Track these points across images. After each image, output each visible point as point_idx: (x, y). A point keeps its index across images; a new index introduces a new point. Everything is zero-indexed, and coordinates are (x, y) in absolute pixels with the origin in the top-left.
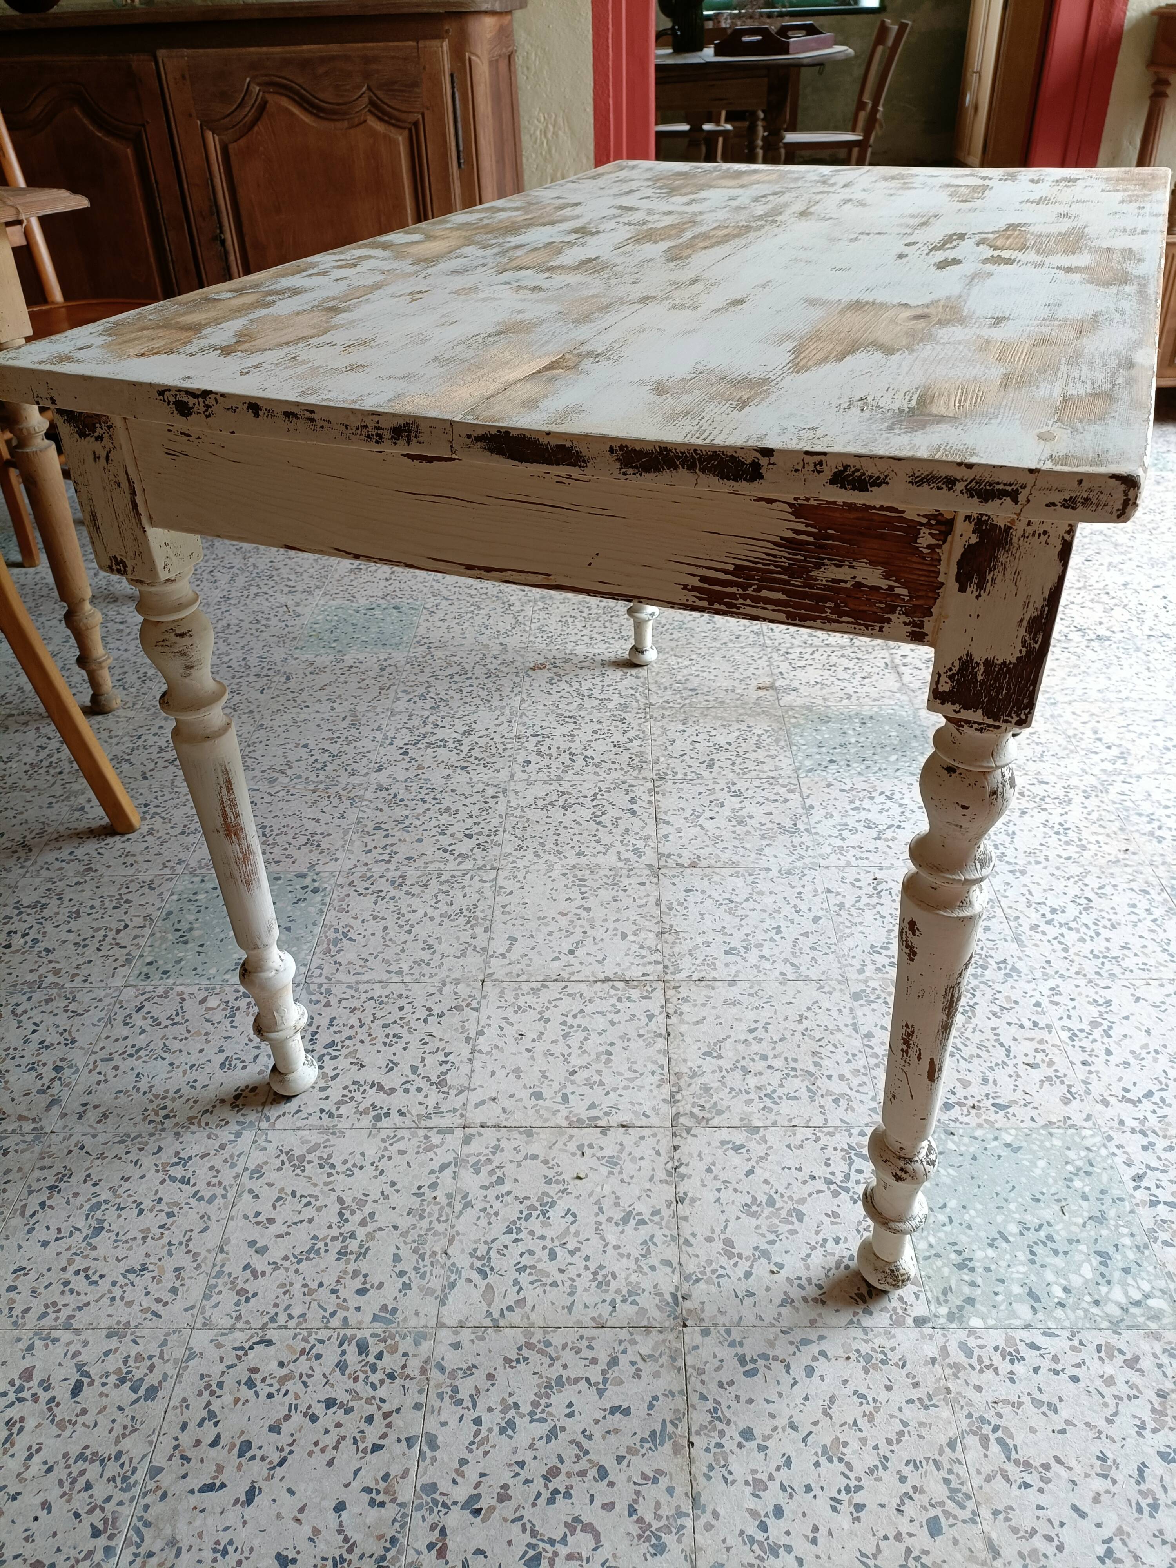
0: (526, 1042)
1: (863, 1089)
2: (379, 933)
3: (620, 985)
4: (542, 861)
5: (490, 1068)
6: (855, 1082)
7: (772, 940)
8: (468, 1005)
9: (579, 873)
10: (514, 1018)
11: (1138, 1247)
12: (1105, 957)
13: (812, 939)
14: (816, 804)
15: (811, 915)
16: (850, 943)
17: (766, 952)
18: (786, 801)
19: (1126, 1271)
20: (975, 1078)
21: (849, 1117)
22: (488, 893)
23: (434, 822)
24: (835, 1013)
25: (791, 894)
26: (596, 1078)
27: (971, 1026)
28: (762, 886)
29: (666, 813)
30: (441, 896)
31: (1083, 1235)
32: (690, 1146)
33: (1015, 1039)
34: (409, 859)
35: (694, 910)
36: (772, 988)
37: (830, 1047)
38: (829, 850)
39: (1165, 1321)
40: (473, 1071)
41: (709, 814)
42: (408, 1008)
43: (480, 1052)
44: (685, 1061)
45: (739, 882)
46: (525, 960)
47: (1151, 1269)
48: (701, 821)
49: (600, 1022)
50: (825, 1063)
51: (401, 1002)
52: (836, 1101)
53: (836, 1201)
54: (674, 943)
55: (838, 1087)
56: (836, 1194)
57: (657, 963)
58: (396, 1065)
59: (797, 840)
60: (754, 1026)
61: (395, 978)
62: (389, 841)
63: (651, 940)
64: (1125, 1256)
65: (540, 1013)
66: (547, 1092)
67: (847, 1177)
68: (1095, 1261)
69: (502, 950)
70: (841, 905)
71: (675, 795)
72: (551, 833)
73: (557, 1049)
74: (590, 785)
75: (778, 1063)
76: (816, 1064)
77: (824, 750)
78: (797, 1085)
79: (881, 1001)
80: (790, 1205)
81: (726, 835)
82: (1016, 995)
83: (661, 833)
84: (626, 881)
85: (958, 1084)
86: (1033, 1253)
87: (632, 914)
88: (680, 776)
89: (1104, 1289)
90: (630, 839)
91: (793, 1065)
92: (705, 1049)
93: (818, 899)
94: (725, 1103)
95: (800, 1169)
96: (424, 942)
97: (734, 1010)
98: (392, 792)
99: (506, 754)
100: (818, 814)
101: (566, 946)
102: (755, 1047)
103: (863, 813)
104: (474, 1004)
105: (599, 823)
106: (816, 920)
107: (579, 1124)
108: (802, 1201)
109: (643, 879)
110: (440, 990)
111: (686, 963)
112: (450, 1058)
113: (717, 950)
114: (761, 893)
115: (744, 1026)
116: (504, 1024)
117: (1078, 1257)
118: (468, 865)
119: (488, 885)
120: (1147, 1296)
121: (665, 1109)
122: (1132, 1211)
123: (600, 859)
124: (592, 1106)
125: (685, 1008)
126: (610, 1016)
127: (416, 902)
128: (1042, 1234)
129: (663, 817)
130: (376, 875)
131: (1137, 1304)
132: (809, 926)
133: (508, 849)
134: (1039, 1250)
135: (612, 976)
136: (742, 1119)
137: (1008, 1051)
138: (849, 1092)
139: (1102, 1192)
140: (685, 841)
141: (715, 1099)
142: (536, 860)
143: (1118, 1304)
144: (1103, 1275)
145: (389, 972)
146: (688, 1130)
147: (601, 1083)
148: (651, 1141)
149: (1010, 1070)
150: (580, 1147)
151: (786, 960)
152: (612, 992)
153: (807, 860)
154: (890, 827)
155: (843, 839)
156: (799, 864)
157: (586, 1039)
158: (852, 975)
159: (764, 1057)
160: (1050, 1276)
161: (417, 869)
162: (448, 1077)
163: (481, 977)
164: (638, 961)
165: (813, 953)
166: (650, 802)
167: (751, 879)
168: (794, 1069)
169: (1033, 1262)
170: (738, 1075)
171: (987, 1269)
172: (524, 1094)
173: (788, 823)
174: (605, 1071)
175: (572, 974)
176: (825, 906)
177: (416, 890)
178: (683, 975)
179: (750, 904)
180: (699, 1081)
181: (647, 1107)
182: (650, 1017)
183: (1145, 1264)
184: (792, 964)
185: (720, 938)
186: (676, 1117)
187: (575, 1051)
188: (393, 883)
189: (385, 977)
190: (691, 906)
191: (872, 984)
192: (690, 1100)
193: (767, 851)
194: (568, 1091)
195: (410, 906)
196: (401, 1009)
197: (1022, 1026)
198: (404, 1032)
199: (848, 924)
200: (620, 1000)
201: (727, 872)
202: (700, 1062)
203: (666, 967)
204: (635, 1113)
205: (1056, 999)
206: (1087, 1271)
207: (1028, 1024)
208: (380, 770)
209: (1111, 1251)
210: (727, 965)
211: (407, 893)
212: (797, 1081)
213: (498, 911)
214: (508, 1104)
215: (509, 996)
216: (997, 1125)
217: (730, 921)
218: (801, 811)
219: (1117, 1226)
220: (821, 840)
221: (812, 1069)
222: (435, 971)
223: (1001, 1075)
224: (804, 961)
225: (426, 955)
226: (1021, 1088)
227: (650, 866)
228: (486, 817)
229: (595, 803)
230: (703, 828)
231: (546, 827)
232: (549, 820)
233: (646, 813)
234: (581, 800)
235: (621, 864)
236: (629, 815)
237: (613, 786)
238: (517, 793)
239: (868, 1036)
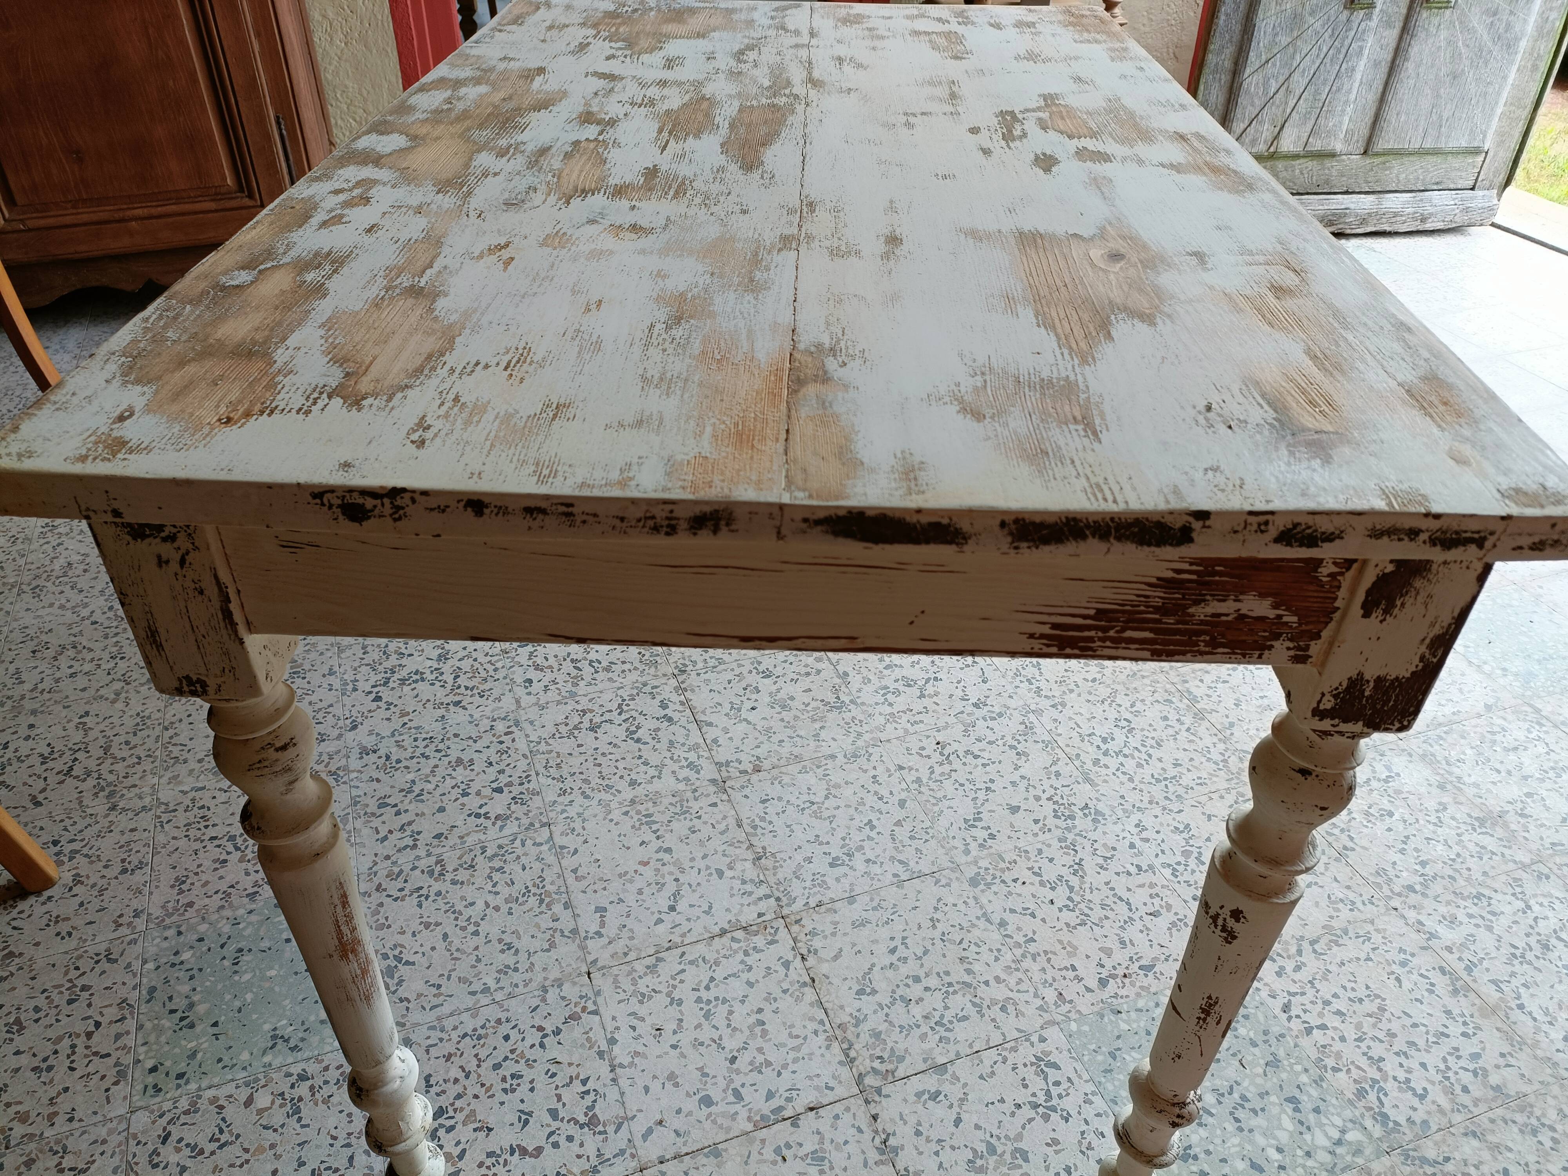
0: (668, 1038)
1: (1023, 987)
2: (441, 945)
3: (739, 934)
4: (595, 802)
5: (640, 1084)
6: (1012, 982)
7: (870, 838)
8: (584, 1009)
9: (640, 807)
10: (642, 1011)
11: (1315, 1082)
12: (1166, 779)
13: (907, 826)
14: (849, 670)
15: (895, 799)
16: (943, 822)
17: (870, 855)
18: (819, 672)
19: (1317, 1110)
20: (1112, 943)
21: (1023, 1024)
22: (551, 859)
23: (449, 782)
24: (961, 906)
25: (866, 779)
26: (760, 1059)
27: (1087, 886)
28: (836, 777)
29: (703, 712)
30: (496, 876)
31: (1268, 1086)
32: (888, 1109)
33: (1129, 890)
34: (438, 836)
35: (779, 823)
36: (892, 895)
37: (973, 948)
38: (882, 720)
39: (1367, 1152)
40: (622, 1094)
41: (748, 705)
42: (514, 1035)
43: (621, 1066)
44: (842, 1007)
45: (810, 779)
46: (625, 934)
47: (1334, 1101)
48: (744, 714)
49: (737, 987)
50: (976, 967)
51: (504, 1029)
52: (1003, 1009)
53: (1049, 1126)
54: (775, 868)
55: (999, 993)
56: (1046, 1118)
57: (767, 897)
58: (530, 1114)
59: (848, 716)
60: (892, 944)
61: (485, 1000)
62: (404, 818)
63: (751, 872)
64: (1310, 1096)
65: (669, 995)
66: (715, 1094)
67: (1048, 1093)
68: (1289, 1108)
69: (594, 928)
70: (918, 780)
71: (705, 689)
72: (590, 764)
73: (706, 1034)
74: (609, 695)
75: (933, 982)
76: (969, 972)
78: (960, 1002)
79: (998, 881)
80: (1009, 1148)
81: (777, 726)
82: (1111, 841)
83: (709, 738)
84: (695, 806)
85: (1102, 955)
86: (1237, 1120)
87: (717, 843)
88: (700, 665)
89: (1308, 1137)
90: (679, 752)
91: (947, 979)
92: (856, 987)
93: (895, 779)
94: (901, 1046)
95: (1002, 1101)
96: (500, 941)
97: (866, 931)
98: (382, 752)
99: (500, 675)
101: (664, 904)
102: (904, 970)
103: (897, 670)
104: (591, 1007)
105: (638, 741)
106: (902, 804)
107: (764, 1123)
108: (1019, 1137)
109: (713, 799)
110: (544, 1000)
111: (796, 889)
112: (590, 1085)
113: (820, 865)
114: (837, 786)
115: (882, 949)
116: (635, 1022)
117: (1275, 1110)
118: (512, 828)
119: (545, 848)
120: (1343, 1132)
121: (845, 1073)
122: (1296, 1046)
123: (657, 785)
124: (770, 1095)
125: (817, 943)
126: (745, 976)
127: (469, 892)
128: (1236, 1095)
129: (703, 718)
130: (407, 868)
131: (1339, 1143)
132: (899, 814)
133: (550, 796)
134: (1240, 1114)
135: (727, 927)
136: (925, 1060)
137: (1128, 904)
138: (1011, 995)
139: (1266, 1033)
140: (737, 742)
141: (890, 1044)
142: (587, 802)
143: (1324, 1148)
144: (1301, 1123)
145: (473, 993)
146: (879, 1091)
147: (768, 1064)
148: (847, 1118)
149: (1139, 925)
150: (777, 1151)
151: (892, 858)
152: (735, 946)
153: (867, 737)
154: (928, 681)
155: (890, 705)
156: (860, 743)
157: (731, 1013)
158: (962, 859)
159: (917, 979)
160: (1261, 1141)
161: (453, 848)
162: (597, 1110)
163: (584, 969)
164: (746, 900)
165: (915, 843)
166: (682, 703)
167: (820, 771)
168: (950, 984)
169: (1241, 1129)
170: (899, 1006)
171: (1208, 1152)
172: (691, 1104)
173: (831, 698)
174: (766, 1046)
175: (683, 935)
176: (904, 785)
177: (462, 875)
178: (799, 905)
179: (831, 803)
180: (865, 1027)
181: (826, 1078)
182: (787, 965)
183: (1328, 1098)
184: (901, 862)
185: (819, 850)
186: (859, 1080)
187: (726, 1032)
188: (431, 873)
189: (470, 1001)
190: (774, 818)
191: (983, 864)
192: (866, 1053)
193: (823, 734)
194: (737, 1084)
195: (463, 898)
196: (507, 1038)
197: (1129, 874)
198: (521, 1067)
199: (934, 801)
200: (746, 953)
201: (794, 769)
202: (857, 1004)
203: (778, 899)
204: (817, 1088)
205: (1144, 835)
206: (1288, 1123)
207: (1133, 870)
208: (354, 727)
209: (1296, 1093)
210: (838, 880)
211: (454, 882)
212: (958, 997)
213: (570, 879)
214: (677, 1123)
215: (626, 984)
216: (1153, 990)
217: (821, 827)
218: (838, 681)
219: (1291, 1065)
220: (870, 710)
221: (967, 978)
222: (527, 976)
223: (1132, 932)
224: (909, 854)
225: (509, 959)
226: (1155, 942)
227: (713, 781)
228: (508, 761)
229: (624, 717)
230: (749, 723)
231: (582, 759)
232: (582, 750)
233: (683, 717)
234: (607, 716)
235: (681, 786)
236: (666, 724)
237: (635, 692)
238: (532, 723)
239: (1003, 924)
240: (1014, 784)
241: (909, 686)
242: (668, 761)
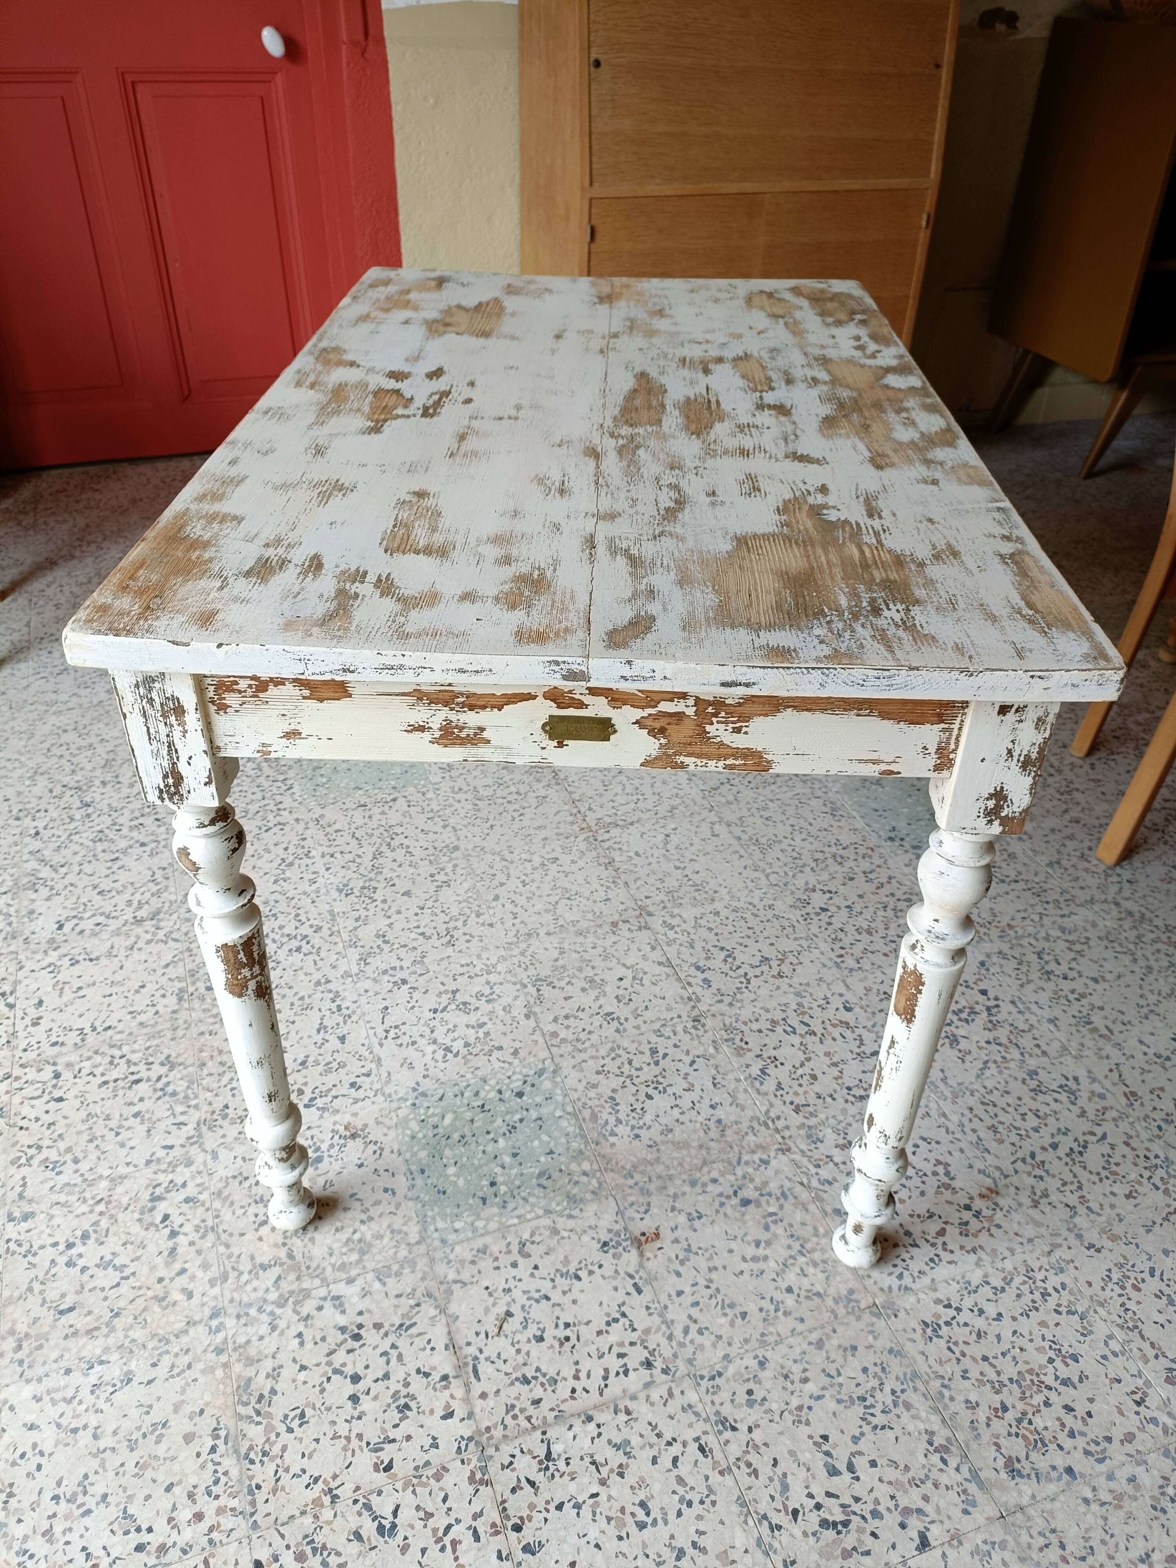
4: (743, 900)
6: (451, 801)
13: (496, 882)
14: (524, 1022)
15: (501, 901)
16: (466, 885)
17: (528, 865)
18: (555, 1020)
20: (377, 817)
21: (452, 784)
24: (470, 835)
25: (523, 916)
28: (548, 918)
29: (668, 976)
30: (795, 855)
35: (596, 885)
38: (499, 967)
41: (626, 983)
42: (746, 785)
44: (557, 792)
45: (569, 916)
46: (695, 823)
48: (629, 974)
49: (621, 799)
50: (470, 807)
51: (753, 786)
52: (460, 790)
54: (598, 857)
55: (461, 796)
57: (603, 841)
59: (532, 972)
60: (521, 818)
61: (770, 796)
62: (885, 891)
63: (616, 855)
65: (662, 797)
69: (717, 827)
70: (478, 915)
71: (670, 1000)
72: (758, 930)
74: (764, 992)
75: (501, 801)
76: (476, 805)
77: (534, 1114)
79: (439, 848)
81: (598, 962)
83: (659, 950)
84: (662, 896)
87: (642, 873)
88: (679, 1028)
90: (684, 938)
91: (490, 802)
92: (548, 799)
93: (499, 916)
94: (525, 777)
97: (538, 824)
100: (518, 1011)
101: (674, 840)
102: (517, 806)
103: (473, 1022)
104: (706, 792)
105: (722, 949)
106: (496, 898)
109: (648, 901)
110: (735, 796)
111: (583, 846)
113: (565, 859)
114: (547, 911)
115: (527, 816)
123: (697, 912)
125: (570, 819)
129: (667, 970)
132: (501, 891)
133: (778, 904)
140: (633, 947)
141: (531, 777)
142: (749, 899)
147: (601, 771)
151: (512, 862)
152: (623, 818)
153: (516, 952)
154: (444, 1009)
155: (488, 983)
156: (523, 946)
157: (623, 790)
158: (462, 863)
159: (509, 802)
163: (716, 808)
164: (618, 839)
165: (493, 871)
166: (689, 984)
167: (561, 922)
170: (522, 791)
173: (546, 990)
174: (602, 777)
175: (657, 823)
176: (491, 912)
178: (581, 838)
179: (553, 899)
185: (566, 868)
190: (599, 888)
193: (556, 954)
200: (616, 814)
201: (583, 925)
203: (596, 840)
207: (338, 855)
208: (982, 964)
213: (742, 852)
217: (563, 882)
218: (537, 1009)
220: (509, 977)
223: (359, 821)
224: (499, 864)
227: (650, 914)
228: (828, 932)
229: (741, 972)
230: (624, 965)
231: (766, 934)
232: (769, 941)
233: (686, 970)
234: (757, 971)
235: (676, 911)
236: (701, 964)
237: (738, 996)
238: (824, 966)
239: (445, 827)
240: (399, 912)
241: (465, 1004)
242: (692, 931)
